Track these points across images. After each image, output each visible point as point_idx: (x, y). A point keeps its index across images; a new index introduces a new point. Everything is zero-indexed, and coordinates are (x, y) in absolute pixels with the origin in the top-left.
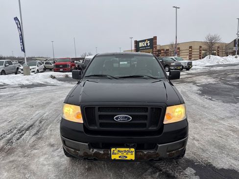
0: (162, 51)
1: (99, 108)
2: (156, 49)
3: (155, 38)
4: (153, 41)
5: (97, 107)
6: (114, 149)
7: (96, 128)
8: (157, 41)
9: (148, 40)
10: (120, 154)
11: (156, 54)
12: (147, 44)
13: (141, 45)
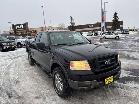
0: (33, 32)
1: (98, 59)
2: (28, 30)
3: (27, 23)
4: (25, 25)
5: (97, 59)
6: (106, 79)
7: (98, 70)
8: (28, 25)
9: (22, 24)
10: (108, 81)
11: (29, 33)
12: (22, 27)
13: (17, 27)
